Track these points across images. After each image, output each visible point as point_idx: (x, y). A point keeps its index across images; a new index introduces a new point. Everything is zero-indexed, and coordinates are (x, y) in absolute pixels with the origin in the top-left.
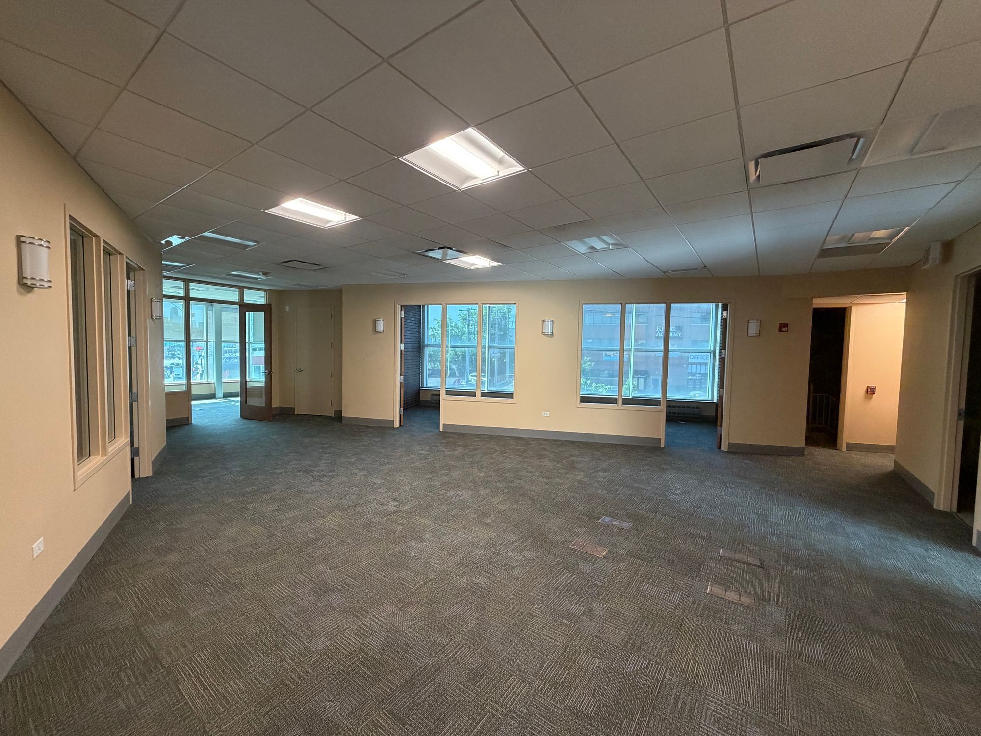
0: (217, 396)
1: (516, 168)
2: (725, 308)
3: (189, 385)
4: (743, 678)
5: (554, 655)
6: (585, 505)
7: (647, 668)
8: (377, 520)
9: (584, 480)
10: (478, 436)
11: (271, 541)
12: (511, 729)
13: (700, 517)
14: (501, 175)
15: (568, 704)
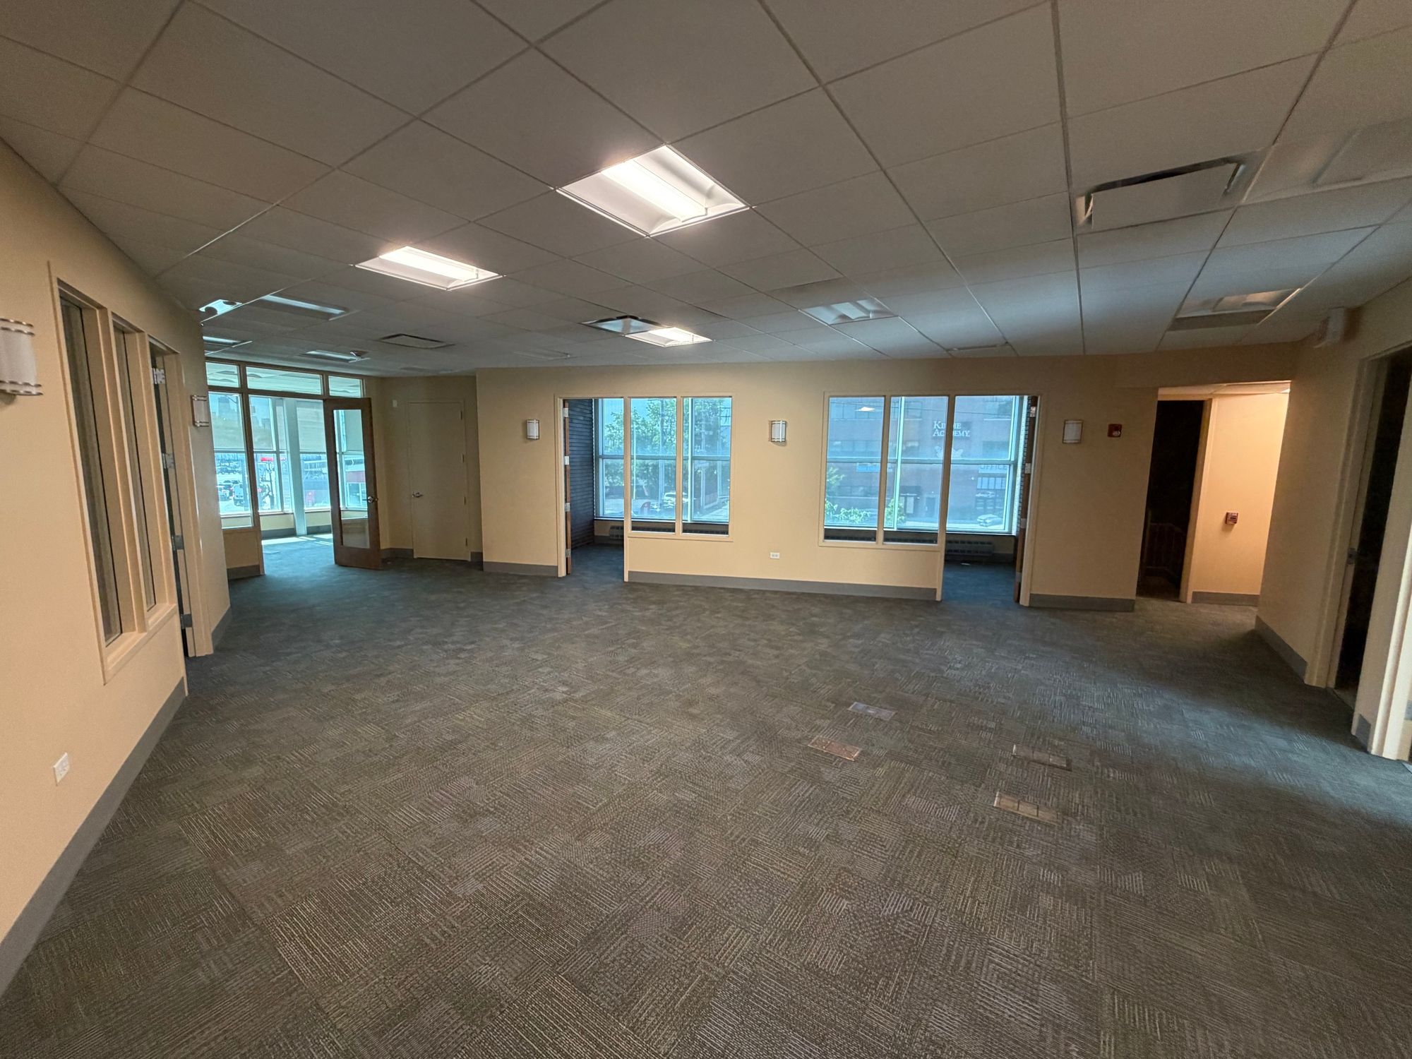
0: (298, 532)
1: (732, 204)
2: (1033, 402)
3: (256, 517)
4: (1038, 921)
5: (787, 895)
6: (830, 687)
7: (911, 910)
8: (540, 712)
9: (828, 650)
10: (679, 587)
11: (391, 746)
12: (730, 994)
13: (987, 701)
14: (711, 214)
15: (805, 960)
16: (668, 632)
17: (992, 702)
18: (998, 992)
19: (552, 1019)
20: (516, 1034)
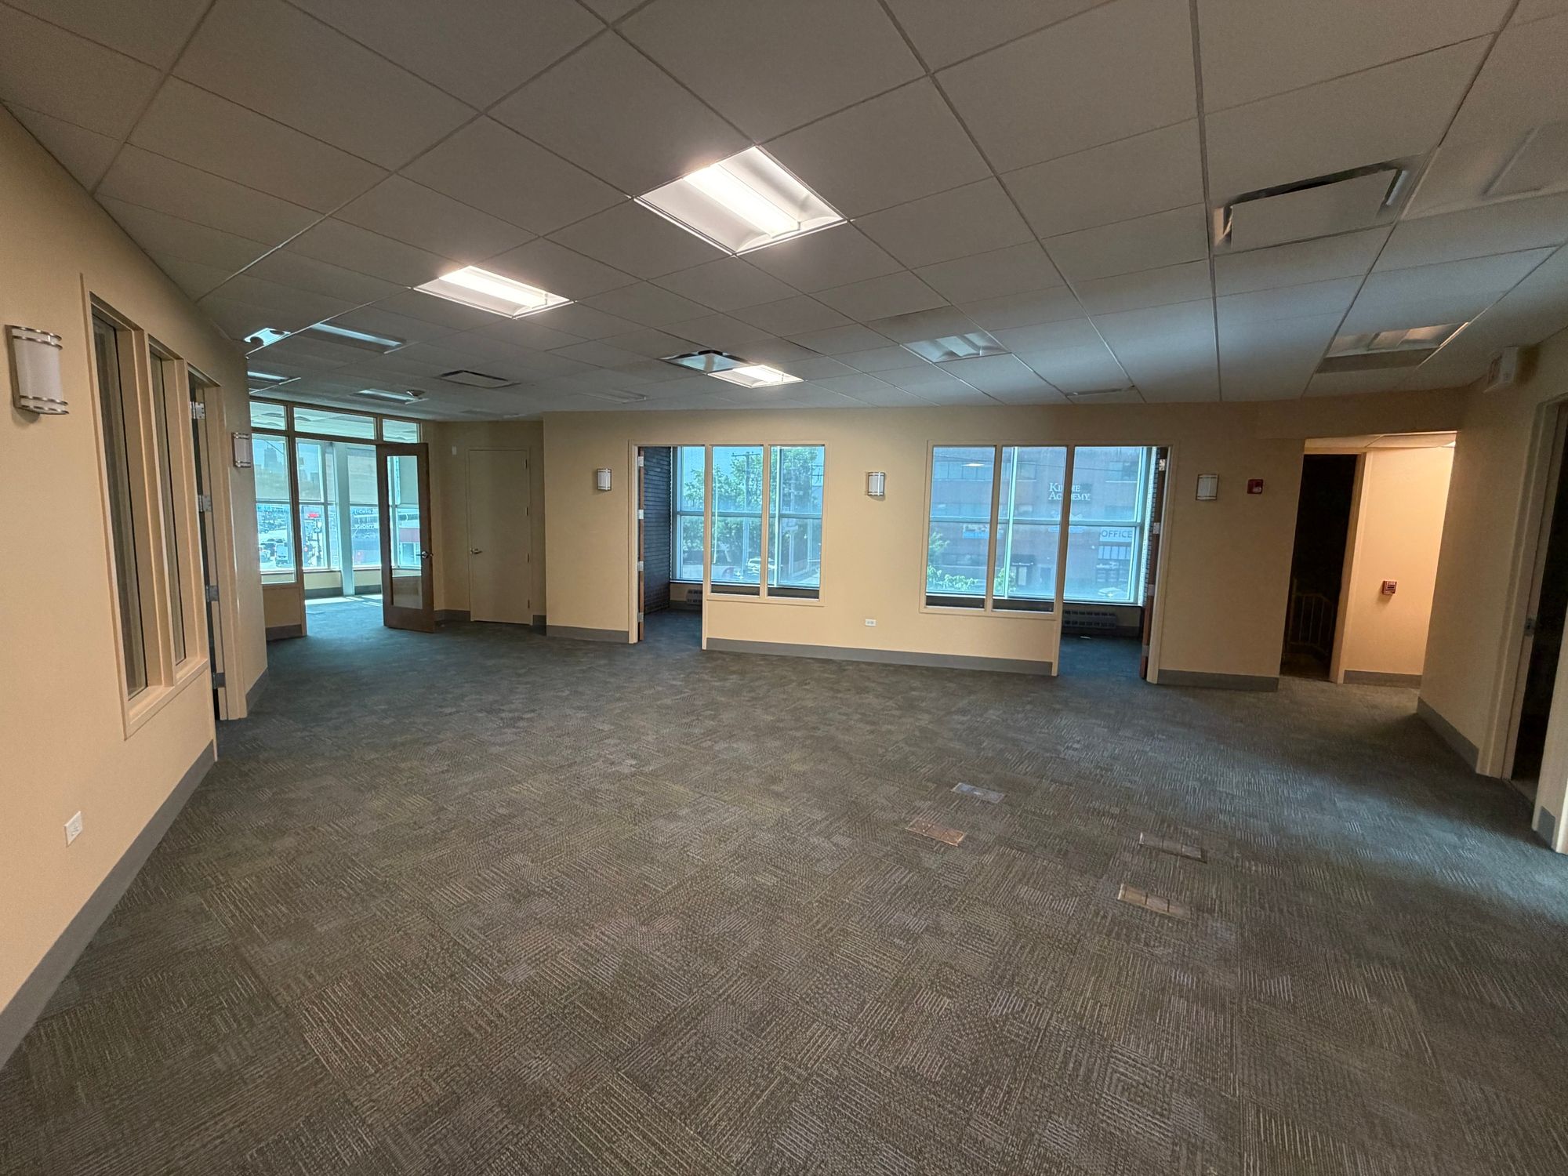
0: (345, 591)
1: (828, 217)
2: (1162, 454)
3: (300, 574)
4: (1169, 1027)
5: (881, 991)
6: (930, 766)
7: (1023, 1010)
8: (605, 786)
9: (929, 727)
10: (764, 657)
11: (439, 819)
12: (814, 1099)
13: (1110, 784)
14: (803, 229)
15: (900, 1063)
16: (749, 704)
17: (1116, 786)
18: (1123, 1105)
19: (610, 1120)
20: (569, 1137)
